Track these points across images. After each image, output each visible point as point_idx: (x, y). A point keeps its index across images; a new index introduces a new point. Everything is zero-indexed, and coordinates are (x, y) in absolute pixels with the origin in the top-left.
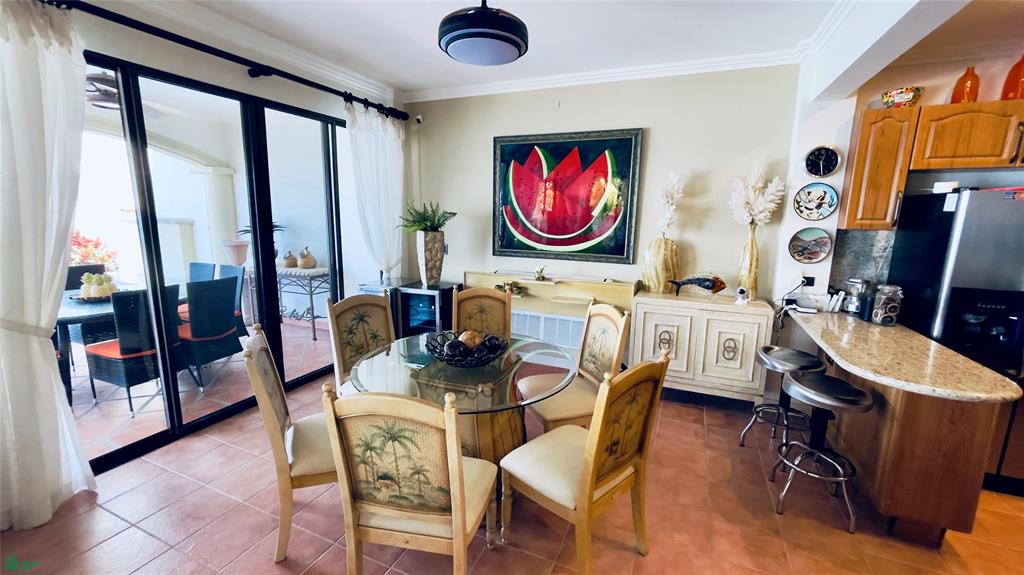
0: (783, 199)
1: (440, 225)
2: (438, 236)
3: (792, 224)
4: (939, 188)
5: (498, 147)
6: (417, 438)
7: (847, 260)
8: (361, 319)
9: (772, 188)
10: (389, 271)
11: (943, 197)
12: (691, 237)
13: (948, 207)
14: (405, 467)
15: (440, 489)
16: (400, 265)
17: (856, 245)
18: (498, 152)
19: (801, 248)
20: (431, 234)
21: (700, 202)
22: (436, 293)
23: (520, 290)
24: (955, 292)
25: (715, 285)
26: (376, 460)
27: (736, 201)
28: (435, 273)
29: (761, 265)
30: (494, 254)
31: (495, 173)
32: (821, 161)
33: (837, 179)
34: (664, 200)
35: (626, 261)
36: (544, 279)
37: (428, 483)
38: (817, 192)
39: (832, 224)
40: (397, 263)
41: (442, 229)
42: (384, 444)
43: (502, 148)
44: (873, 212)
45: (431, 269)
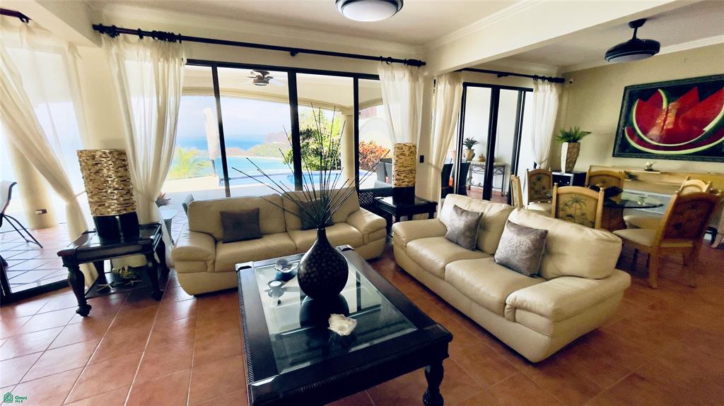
1: (579, 138)
2: (576, 144)
5: (627, 92)
6: (586, 202)
8: (539, 179)
10: (540, 164)
14: (578, 212)
15: (591, 222)
16: (546, 162)
18: (627, 95)
20: (572, 144)
22: (571, 175)
23: (632, 177)
26: (568, 210)
28: (571, 165)
30: (614, 155)
31: (622, 107)
36: (651, 170)
37: (586, 219)
40: (545, 161)
41: (580, 141)
42: (572, 204)
43: (631, 92)
45: (569, 163)
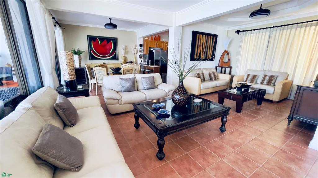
0: (138, 50)
1: (81, 53)
2: (80, 56)
3: (139, 54)
4: (152, 49)
7: (145, 58)
9: (136, 49)
11: (152, 50)
12: (126, 56)
13: (153, 52)
17: (145, 56)
18: (88, 38)
19: (140, 57)
21: (127, 50)
24: (155, 60)
25: (131, 62)
27: (132, 50)
28: (80, 64)
29: (136, 59)
31: (88, 43)
32: (141, 45)
33: (143, 48)
34: (123, 50)
35: (117, 60)
36: (105, 63)
38: (141, 49)
39: (143, 54)
43: (89, 38)
44: (147, 52)
